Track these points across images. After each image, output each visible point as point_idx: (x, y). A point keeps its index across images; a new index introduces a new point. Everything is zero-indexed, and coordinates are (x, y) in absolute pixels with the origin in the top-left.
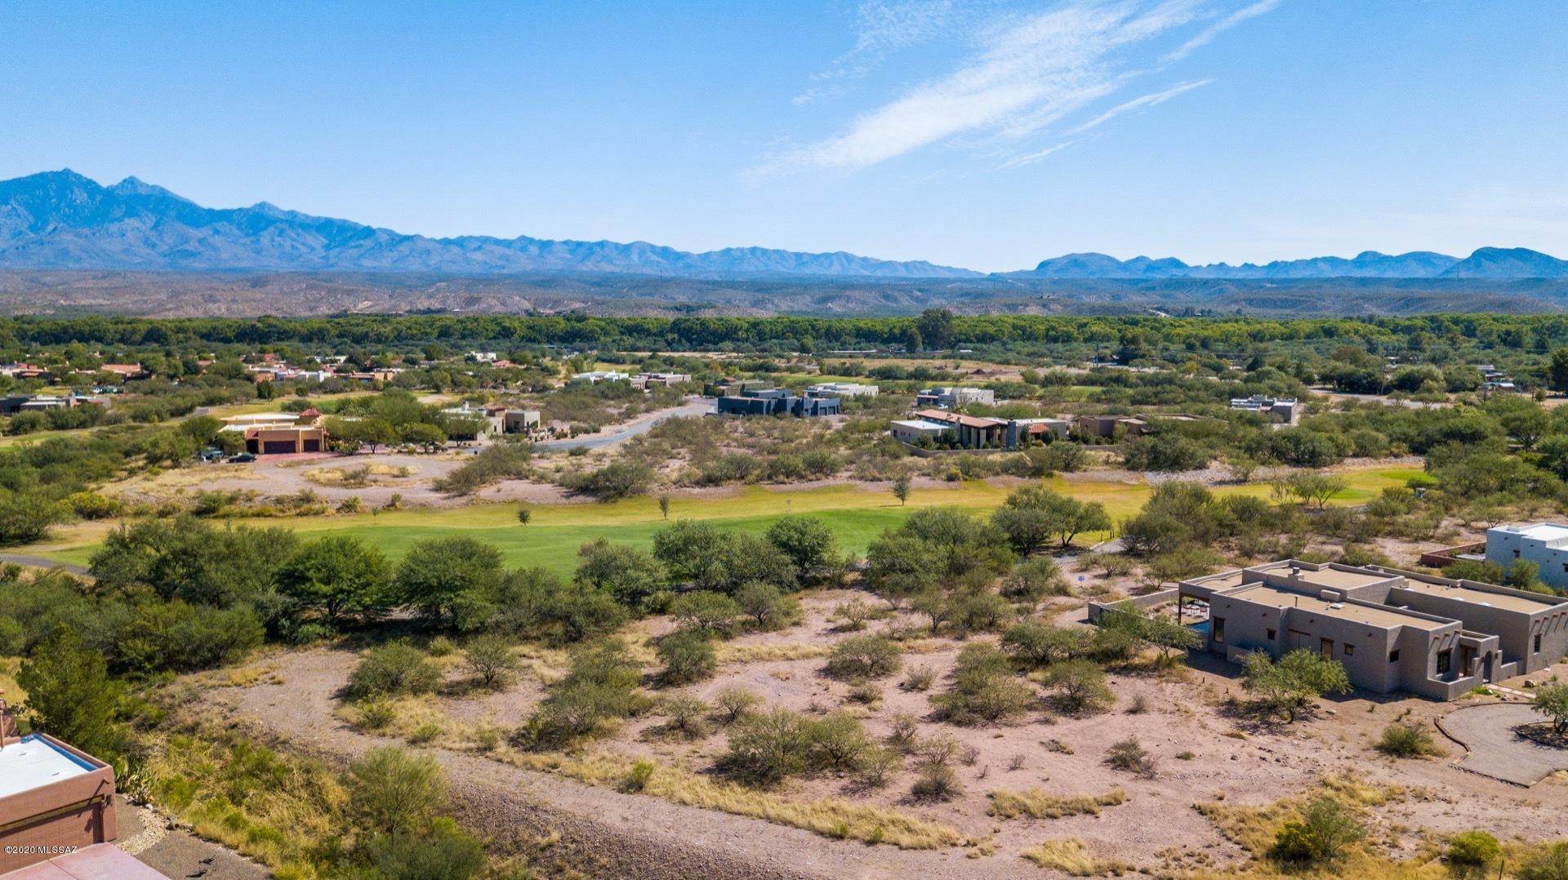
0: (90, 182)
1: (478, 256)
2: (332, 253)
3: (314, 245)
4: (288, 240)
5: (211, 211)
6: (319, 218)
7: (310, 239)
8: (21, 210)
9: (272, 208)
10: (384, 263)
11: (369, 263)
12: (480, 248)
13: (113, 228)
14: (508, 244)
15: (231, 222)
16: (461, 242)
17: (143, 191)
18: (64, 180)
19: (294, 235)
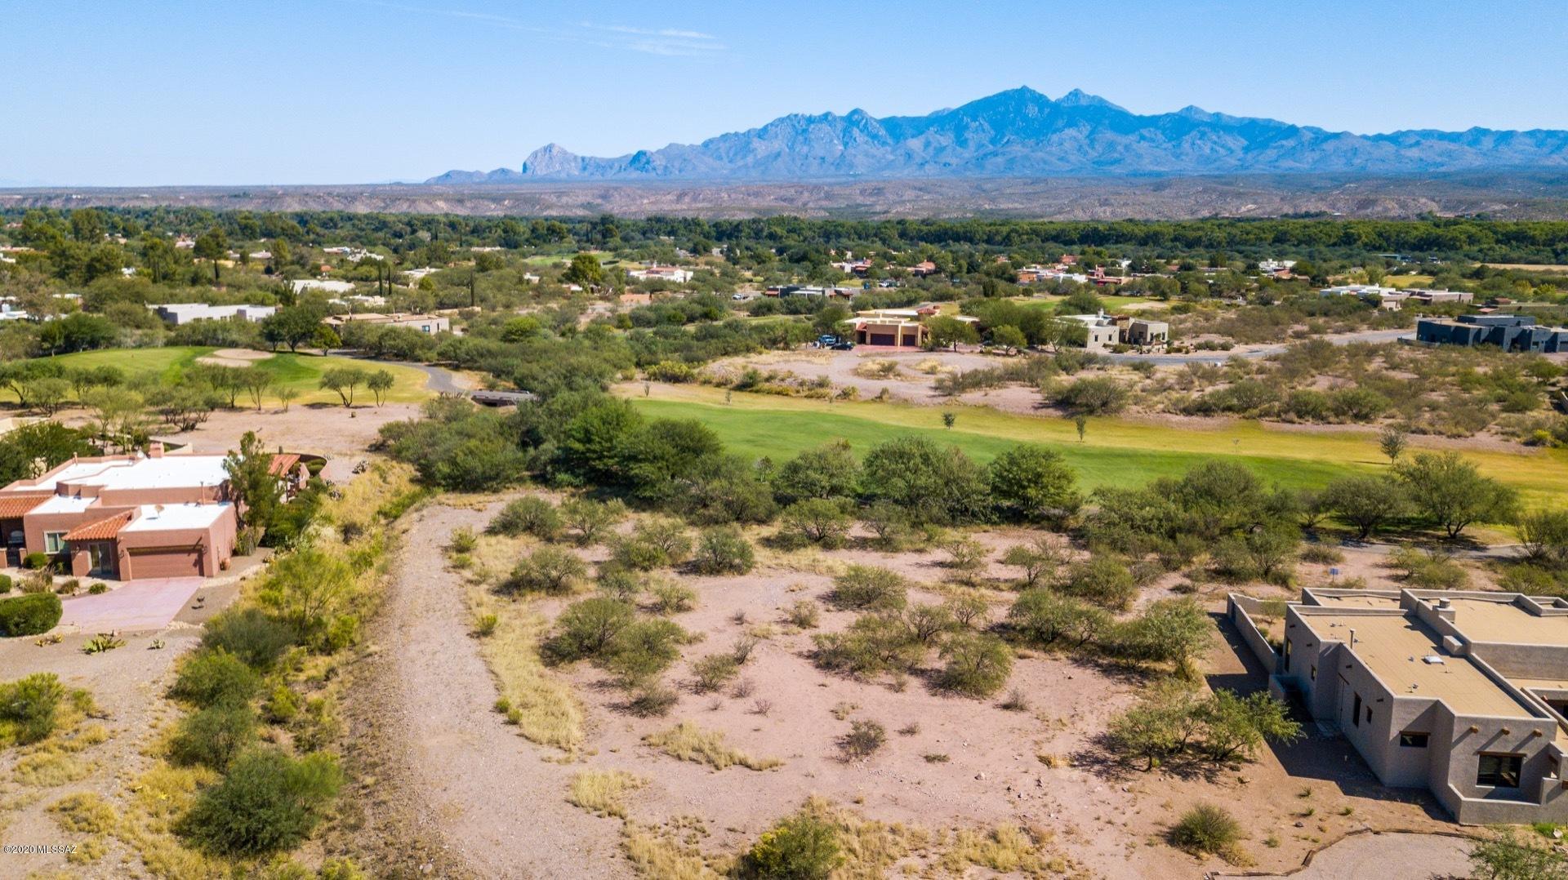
0: (1041, 96)
1: (1414, 153)
2: (1249, 156)
3: (1233, 147)
4: (1209, 144)
5: (1141, 117)
6: (1243, 119)
7: (1229, 141)
8: (986, 126)
9: (1198, 111)
10: (1305, 163)
11: (1286, 164)
12: (1418, 143)
13: (1055, 138)
14: (1454, 137)
15: (1157, 128)
16: (1396, 139)
17: (1084, 102)
18: (1023, 96)
19: (1214, 138)
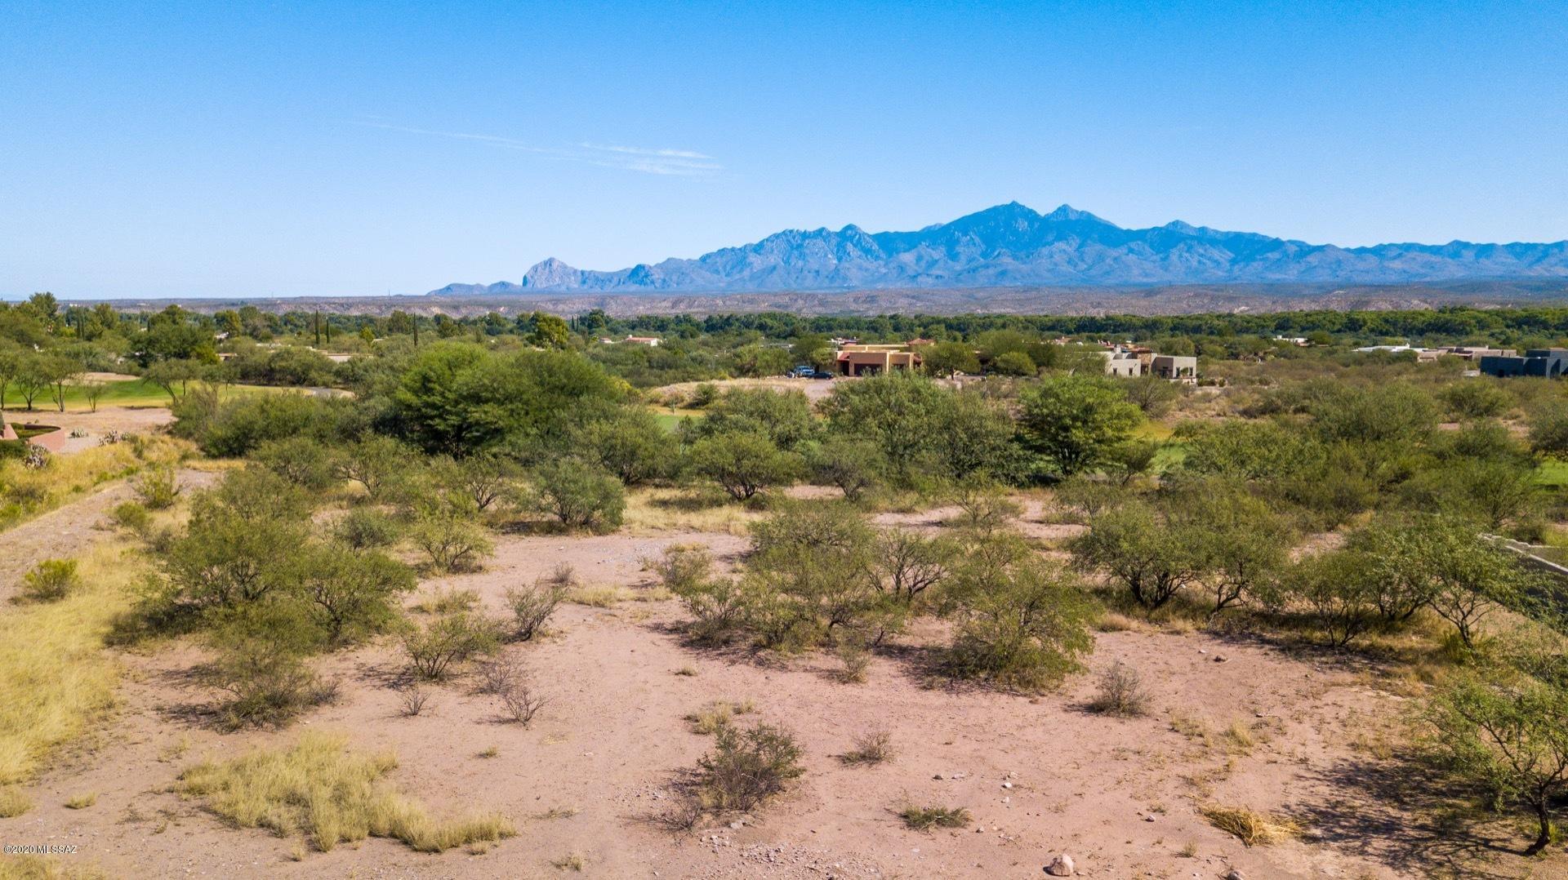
0: (1031, 211)
1: (1397, 265)
2: (1236, 268)
3: (1221, 260)
4: (1197, 257)
5: (1128, 231)
6: (1228, 233)
7: (1216, 254)
8: (977, 240)
9: (1185, 225)
10: (1291, 274)
11: (1274, 276)
12: (1400, 255)
13: (1045, 251)
14: (1436, 250)
15: (1145, 241)
16: (1380, 251)
17: (1072, 217)
18: (1013, 210)
19: (1201, 251)
